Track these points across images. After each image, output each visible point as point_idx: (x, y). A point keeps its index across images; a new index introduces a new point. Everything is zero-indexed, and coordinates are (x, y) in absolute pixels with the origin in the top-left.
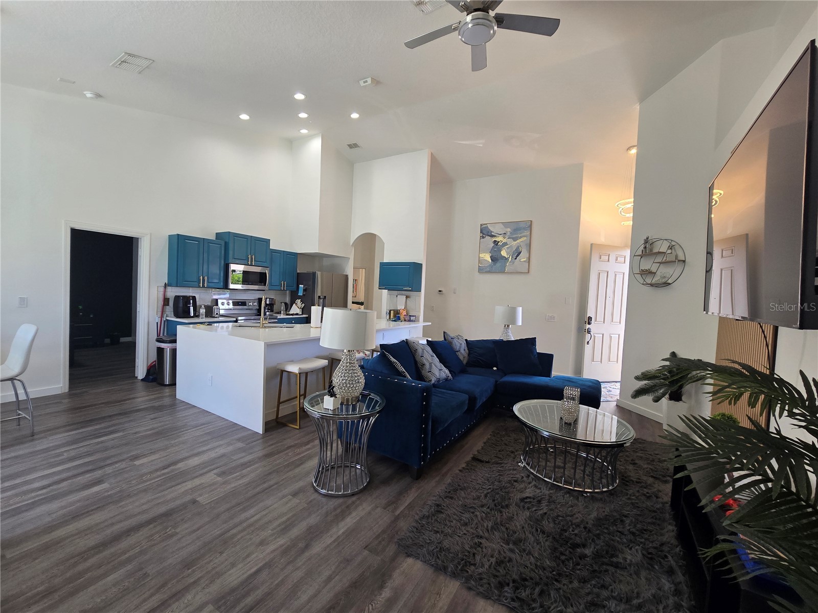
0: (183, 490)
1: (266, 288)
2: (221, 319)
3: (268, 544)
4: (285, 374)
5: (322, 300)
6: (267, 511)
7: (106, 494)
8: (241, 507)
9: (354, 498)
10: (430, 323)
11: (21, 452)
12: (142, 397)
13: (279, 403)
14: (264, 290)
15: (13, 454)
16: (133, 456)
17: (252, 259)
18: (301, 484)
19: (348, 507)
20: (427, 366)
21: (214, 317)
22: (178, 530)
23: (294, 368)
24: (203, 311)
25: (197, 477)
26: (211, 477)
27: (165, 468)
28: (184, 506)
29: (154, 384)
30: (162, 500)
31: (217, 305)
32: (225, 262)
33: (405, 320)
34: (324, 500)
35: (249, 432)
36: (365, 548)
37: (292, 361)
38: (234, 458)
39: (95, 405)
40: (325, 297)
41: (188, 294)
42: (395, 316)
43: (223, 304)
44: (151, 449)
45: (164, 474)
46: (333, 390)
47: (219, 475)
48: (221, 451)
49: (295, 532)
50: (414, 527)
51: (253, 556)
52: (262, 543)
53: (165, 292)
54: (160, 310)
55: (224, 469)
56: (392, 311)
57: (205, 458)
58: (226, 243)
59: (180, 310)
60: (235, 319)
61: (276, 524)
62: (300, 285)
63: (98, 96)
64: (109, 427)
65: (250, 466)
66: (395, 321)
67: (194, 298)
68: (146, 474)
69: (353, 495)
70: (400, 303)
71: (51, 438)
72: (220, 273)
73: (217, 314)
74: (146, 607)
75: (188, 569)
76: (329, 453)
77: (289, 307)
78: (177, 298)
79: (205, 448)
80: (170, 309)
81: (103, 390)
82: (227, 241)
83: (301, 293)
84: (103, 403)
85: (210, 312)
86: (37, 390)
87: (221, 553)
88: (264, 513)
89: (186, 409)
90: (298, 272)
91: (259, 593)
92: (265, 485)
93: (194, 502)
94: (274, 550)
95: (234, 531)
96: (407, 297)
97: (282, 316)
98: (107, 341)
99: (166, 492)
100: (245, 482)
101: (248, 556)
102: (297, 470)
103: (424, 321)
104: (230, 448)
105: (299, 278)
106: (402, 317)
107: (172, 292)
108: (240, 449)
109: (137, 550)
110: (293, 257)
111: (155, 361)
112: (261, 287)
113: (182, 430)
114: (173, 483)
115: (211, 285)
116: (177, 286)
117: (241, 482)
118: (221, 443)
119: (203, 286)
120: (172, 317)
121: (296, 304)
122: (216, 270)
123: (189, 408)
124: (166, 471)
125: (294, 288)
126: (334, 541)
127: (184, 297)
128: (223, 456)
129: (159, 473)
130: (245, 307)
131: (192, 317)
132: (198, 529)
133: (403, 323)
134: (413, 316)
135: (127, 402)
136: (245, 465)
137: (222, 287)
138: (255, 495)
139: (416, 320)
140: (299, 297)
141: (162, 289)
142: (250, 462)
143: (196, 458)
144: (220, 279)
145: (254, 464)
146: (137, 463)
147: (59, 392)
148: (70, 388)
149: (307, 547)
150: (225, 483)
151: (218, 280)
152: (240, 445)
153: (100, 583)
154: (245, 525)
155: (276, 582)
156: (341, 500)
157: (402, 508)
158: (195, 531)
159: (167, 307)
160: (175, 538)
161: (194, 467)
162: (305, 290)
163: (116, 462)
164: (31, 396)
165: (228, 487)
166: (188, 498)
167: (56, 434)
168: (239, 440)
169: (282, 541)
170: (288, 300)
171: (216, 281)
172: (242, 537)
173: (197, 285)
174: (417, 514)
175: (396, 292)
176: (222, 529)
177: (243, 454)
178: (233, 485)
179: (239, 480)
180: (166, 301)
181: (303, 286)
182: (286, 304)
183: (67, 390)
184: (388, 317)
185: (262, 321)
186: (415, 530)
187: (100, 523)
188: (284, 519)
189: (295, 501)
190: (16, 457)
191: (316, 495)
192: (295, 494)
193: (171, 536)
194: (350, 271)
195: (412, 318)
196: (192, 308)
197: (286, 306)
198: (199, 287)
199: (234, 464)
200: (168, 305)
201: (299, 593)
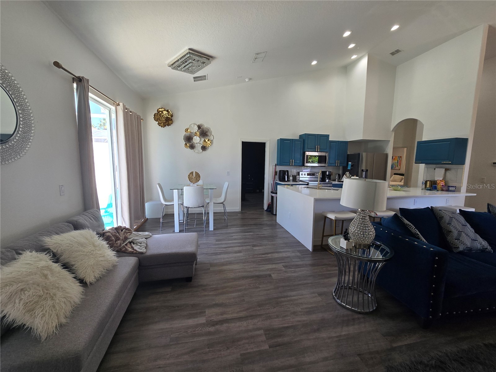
0: (267, 268)
1: (326, 165)
2: (301, 183)
3: (297, 315)
4: (327, 219)
5: (364, 173)
6: (302, 297)
7: (241, 258)
8: (289, 288)
9: (360, 316)
10: (475, 195)
11: (223, 232)
12: (266, 218)
13: (323, 236)
14: (325, 166)
15: (221, 232)
16: (254, 244)
17: (318, 148)
18: (325, 290)
19: (353, 319)
20: (455, 233)
21: (297, 182)
22: (260, 286)
23: (332, 216)
24: (291, 178)
25: (274, 264)
26: (280, 266)
27: (263, 254)
28: (266, 276)
29: (270, 213)
30: (258, 269)
31: (299, 175)
32: (303, 151)
33: (442, 190)
34: (338, 307)
35: (305, 249)
36: (358, 355)
37: (333, 212)
38: (294, 260)
39: (247, 218)
40: (367, 170)
41: (285, 169)
42: (431, 186)
43: (302, 174)
44: (261, 244)
45: (262, 257)
46: (347, 236)
47: (284, 267)
48: (289, 254)
49: (314, 317)
50: (408, 365)
51: (288, 318)
52: (294, 313)
53: (275, 168)
54: (273, 177)
55: (286, 264)
56: (428, 182)
57: (281, 255)
58: (304, 140)
59: (281, 177)
60: (307, 183)
61: (305, 306)
62: (349, 163)
63: (250, 79)
64: (249, 229)
65: (300, 268)
66: (430, 190)
67: (288, 171)
68: (256, 254)
69: (360, 313)
70: (439, 175)
71: (231, 229)
72: (300, 158)
73: (298, 180)
74: (240, 315)
75: (259, 307)
76: (343, 277)
77: (341, 176)
78: (280, 171)
79: (282, 250)
80: (277, 177)
81: (251, 212)
82: (304, 139)
83: (349, 168)
84: (250, 218)
85: (295, 179)
86: (229, 209)
87: (274, 307)
88: (300, 297)
89: (279, 228)
90: (349, 153)
91: (286, 339)
92: (305, 282)
93: (270, 276)
94: (300, 321)
95: (283, 299)
96: (447, 170)
97: (336, 183)
98: (258, 191)
99: (261, 266)
100: (295, 275)
101: (285, 316)
102: (326, 280)
103: (466, 192)
104: (293, 254)
105: (349, 158)
106: (439, 187)
107: (279, 168)
108: (298, 256)
109: (244, 287)
110: (345, 144)
111: (270, 202)
112: (323, 165)
113: (275, 238)
114: (264, 263)
115: (296, 164)
116: (280, 165)
117: (293, 274)
118: (290, 250)
119: (292, 165)
120: (278, 181)
121: (346, 175)
122: (298, 156)
123: (281, 228)
124: (263, 256)
125: (345, 165)
126: (337, 337)
127: (283, 171)
128: (288, 257)
129: (260, 256)
130: (314, 176)
131: (287, 181)
132: (268, 290)
133: (440, 192)
134: (453, 187)
135: (258, 219)
136: (297, 266)
137: (301, 165)
138: (298, 285)
139: (456, 190)
140: (348, 170)
141: (274, 167)
142: (300, 265)
143: (277, 254)
144: (300, 161)
145: (302, 267)
146: (255, 248)
147: (238, 211)
148: (242, 210)
149: (318, 330)
150: (285, 272)
151: (299, 162)
152: (298, 254)
153: (230, 295)
154: (289, 298)
155: (296, 340)
156: (349, 313)
157: (400, 344)
158: (266, 290)
159: (276, 176)
160: (258, 290)
161: (275, 258)
162: (352, 166)
163: (248, 246)
164: (227, 211)
165: (287, 275)
166: (268, 273)
167: (233, 227)
168: (299, 251)
169: (304, 318)
170: (341, 172)
171: (298, 162)
172: (286, 304)
173: (288, 164)
174: (415, 357)
175: (434, 166)
176: (278, 295)
177: (299, 260)
178: (289, 275)
179: (293, 273)
180: (276, 173)
181: (351, 163)
182: (339, 175)
183: (240, 211)
184: (424, 186)
185: (319, 185)
186: (408, 368)
187: (236, 269)
188: (310, 306)
189: (319, 299)
190: (221, 233)
191: (333, 301)
192: (320, 294)
193: (257, 288)
194: (390, 151)
195: (451, 188)
196: (286, 177)
197: (339, 176)
198: (290, 165)
199: (293, 264)
200: (277, 175)
201: (306, 355)
